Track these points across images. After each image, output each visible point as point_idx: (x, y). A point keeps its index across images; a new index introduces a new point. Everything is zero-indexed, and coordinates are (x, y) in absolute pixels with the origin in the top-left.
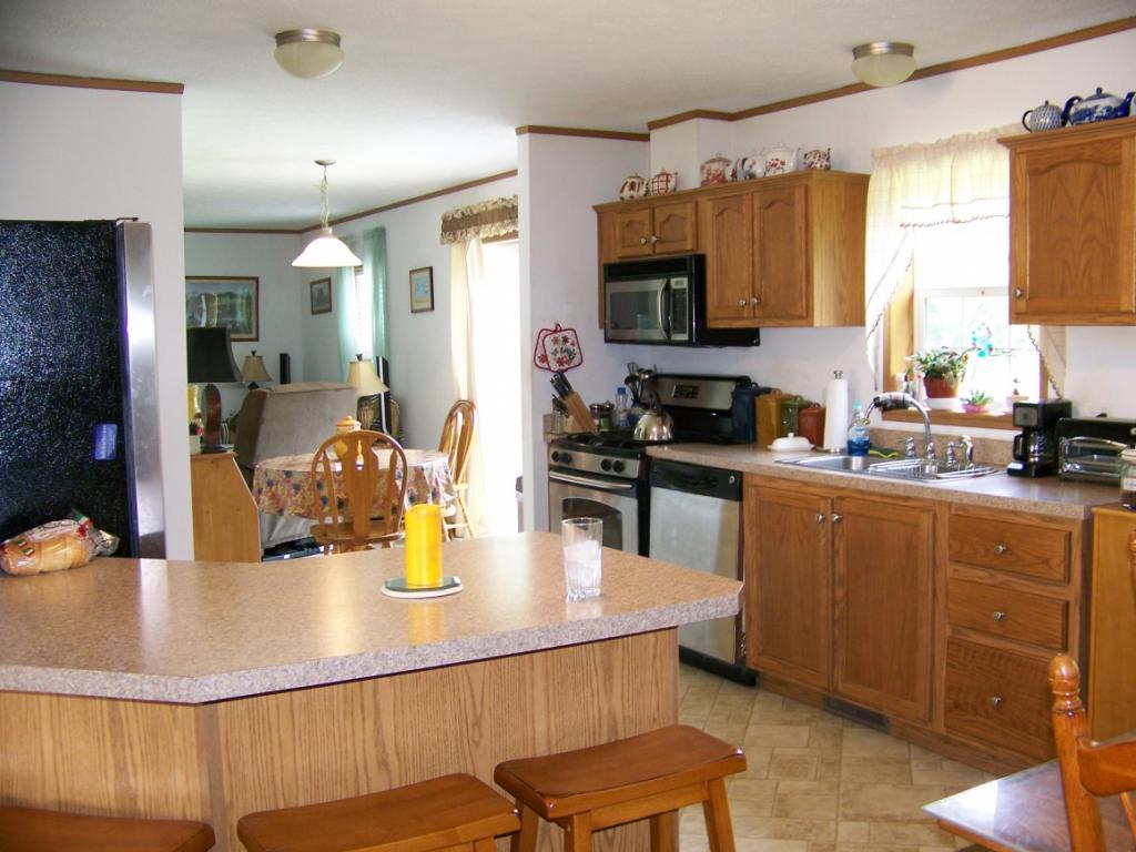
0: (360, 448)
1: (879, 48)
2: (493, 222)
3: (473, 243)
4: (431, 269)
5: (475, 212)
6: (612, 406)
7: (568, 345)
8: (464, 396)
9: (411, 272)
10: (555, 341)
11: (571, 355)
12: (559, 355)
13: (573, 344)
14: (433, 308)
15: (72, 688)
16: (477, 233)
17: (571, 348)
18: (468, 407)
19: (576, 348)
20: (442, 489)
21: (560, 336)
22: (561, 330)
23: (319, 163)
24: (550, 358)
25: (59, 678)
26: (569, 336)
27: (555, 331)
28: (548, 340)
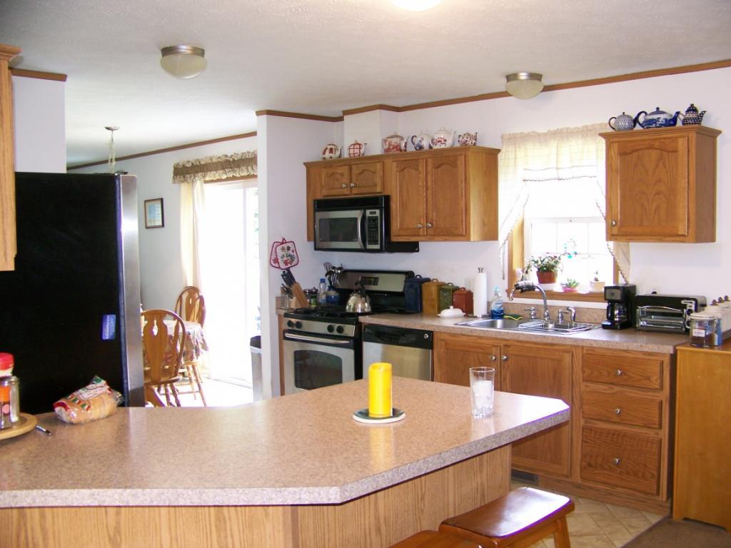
0: (155, 322)
1: (523, 76)
2: (216, 170)
3: (198, 183)
4: (162, 200)
5: (203, 163)
6: (317, 290)
7: (290, 252)
8: (190, 284)
9: (146, 201)
10: (283, 249)
11: (292, 258)
12: (285, 259)
13: (293, 251)
14: (163, 225)
15: (245, 501)
16: (204, 177)
17: (292, 254)
18: (193, 291)
19: (295, 254)
20: (200, 346)
21: (285, 246)
22: (286, 243)
23: (108, 128)
24: (280, 260)
25: (235, 495)
26: (290, 246)
27: (282, 243)
28: (279, 249)
